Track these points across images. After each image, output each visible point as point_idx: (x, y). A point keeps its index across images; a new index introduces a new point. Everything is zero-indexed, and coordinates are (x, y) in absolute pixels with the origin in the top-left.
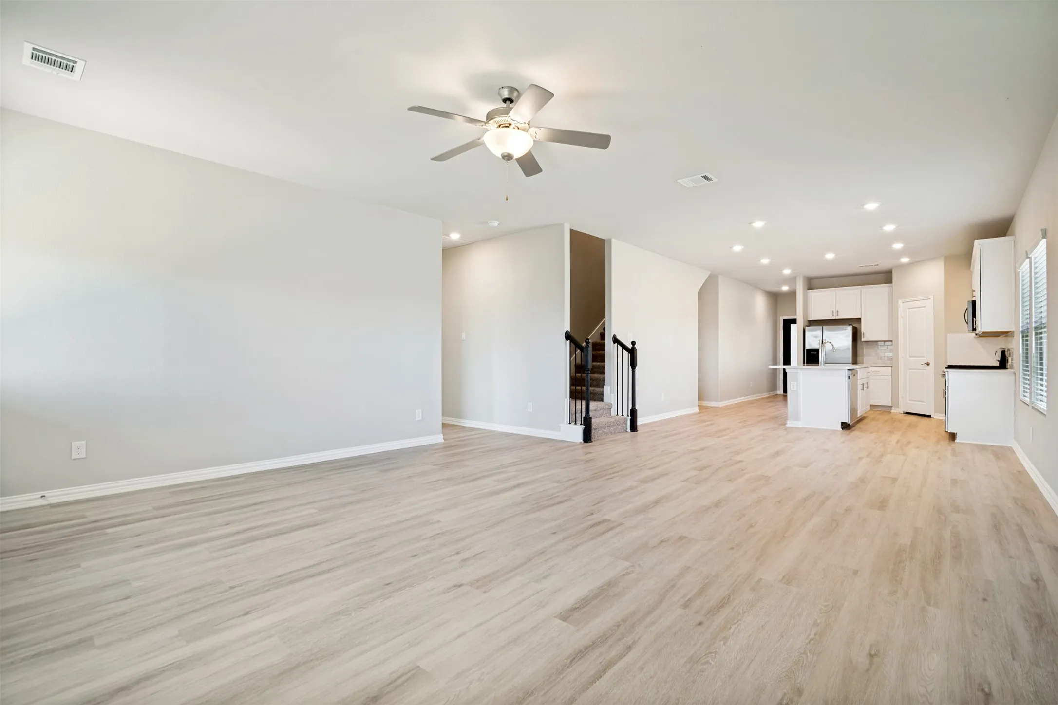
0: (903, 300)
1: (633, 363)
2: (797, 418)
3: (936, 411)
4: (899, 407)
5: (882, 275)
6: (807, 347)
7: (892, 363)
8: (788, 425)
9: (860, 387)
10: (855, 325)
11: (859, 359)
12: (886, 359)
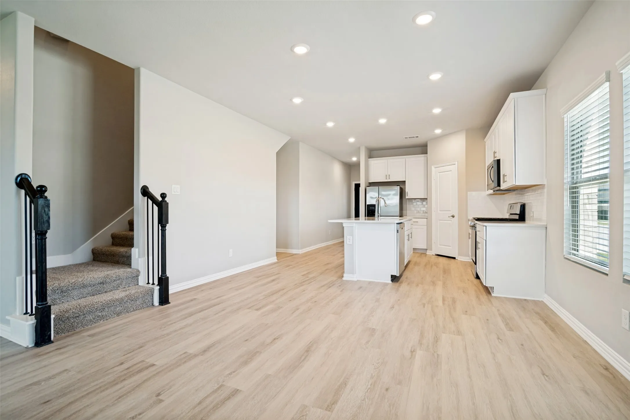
0: (436, 166)
1: (163, 220)
2: (352, 272)
3: (459, 255)
4: (432, 250)
5: (420, 148)
6: (367, 203)
7: (427, 216)
8: (344, 279)
9: (406, 238)
10: (401, 184)
11: (404, 212)
12: (422, 212)
